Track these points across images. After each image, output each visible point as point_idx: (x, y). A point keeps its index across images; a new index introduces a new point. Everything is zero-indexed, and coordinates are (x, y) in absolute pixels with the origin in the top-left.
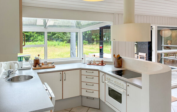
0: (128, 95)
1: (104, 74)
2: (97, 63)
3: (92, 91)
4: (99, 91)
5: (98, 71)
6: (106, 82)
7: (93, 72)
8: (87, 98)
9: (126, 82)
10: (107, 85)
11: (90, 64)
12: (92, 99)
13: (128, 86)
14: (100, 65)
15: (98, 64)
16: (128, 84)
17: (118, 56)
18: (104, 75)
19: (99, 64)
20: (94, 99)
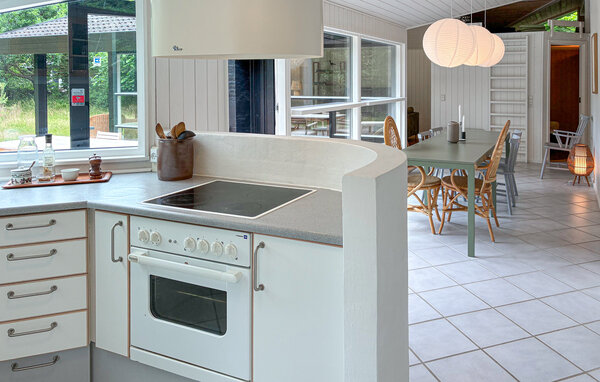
0: (262, 287)
1: (124, 219)
2: (66, 173)
3: (46, 322)
4: (90, 310)
5: (83, 213)
6: (137, 253)
7: (53, 222)
8: (15, 365)
9: (250, 232)
10: (144, 265)
11: (25, 183)
12: (47, 364)
13: (262, 245)
14: (87, 179)
15: (70, 177)
16: (258, 238)
17: (180, 130)
18: (121, 224)
19: (80, 179)
20: (56, 359)
